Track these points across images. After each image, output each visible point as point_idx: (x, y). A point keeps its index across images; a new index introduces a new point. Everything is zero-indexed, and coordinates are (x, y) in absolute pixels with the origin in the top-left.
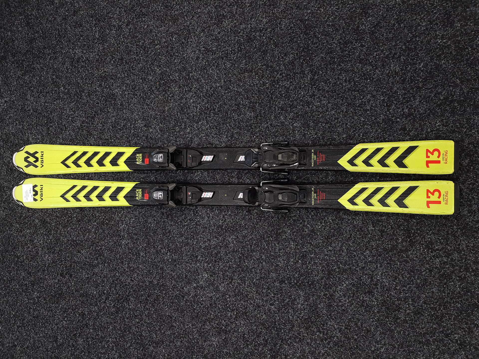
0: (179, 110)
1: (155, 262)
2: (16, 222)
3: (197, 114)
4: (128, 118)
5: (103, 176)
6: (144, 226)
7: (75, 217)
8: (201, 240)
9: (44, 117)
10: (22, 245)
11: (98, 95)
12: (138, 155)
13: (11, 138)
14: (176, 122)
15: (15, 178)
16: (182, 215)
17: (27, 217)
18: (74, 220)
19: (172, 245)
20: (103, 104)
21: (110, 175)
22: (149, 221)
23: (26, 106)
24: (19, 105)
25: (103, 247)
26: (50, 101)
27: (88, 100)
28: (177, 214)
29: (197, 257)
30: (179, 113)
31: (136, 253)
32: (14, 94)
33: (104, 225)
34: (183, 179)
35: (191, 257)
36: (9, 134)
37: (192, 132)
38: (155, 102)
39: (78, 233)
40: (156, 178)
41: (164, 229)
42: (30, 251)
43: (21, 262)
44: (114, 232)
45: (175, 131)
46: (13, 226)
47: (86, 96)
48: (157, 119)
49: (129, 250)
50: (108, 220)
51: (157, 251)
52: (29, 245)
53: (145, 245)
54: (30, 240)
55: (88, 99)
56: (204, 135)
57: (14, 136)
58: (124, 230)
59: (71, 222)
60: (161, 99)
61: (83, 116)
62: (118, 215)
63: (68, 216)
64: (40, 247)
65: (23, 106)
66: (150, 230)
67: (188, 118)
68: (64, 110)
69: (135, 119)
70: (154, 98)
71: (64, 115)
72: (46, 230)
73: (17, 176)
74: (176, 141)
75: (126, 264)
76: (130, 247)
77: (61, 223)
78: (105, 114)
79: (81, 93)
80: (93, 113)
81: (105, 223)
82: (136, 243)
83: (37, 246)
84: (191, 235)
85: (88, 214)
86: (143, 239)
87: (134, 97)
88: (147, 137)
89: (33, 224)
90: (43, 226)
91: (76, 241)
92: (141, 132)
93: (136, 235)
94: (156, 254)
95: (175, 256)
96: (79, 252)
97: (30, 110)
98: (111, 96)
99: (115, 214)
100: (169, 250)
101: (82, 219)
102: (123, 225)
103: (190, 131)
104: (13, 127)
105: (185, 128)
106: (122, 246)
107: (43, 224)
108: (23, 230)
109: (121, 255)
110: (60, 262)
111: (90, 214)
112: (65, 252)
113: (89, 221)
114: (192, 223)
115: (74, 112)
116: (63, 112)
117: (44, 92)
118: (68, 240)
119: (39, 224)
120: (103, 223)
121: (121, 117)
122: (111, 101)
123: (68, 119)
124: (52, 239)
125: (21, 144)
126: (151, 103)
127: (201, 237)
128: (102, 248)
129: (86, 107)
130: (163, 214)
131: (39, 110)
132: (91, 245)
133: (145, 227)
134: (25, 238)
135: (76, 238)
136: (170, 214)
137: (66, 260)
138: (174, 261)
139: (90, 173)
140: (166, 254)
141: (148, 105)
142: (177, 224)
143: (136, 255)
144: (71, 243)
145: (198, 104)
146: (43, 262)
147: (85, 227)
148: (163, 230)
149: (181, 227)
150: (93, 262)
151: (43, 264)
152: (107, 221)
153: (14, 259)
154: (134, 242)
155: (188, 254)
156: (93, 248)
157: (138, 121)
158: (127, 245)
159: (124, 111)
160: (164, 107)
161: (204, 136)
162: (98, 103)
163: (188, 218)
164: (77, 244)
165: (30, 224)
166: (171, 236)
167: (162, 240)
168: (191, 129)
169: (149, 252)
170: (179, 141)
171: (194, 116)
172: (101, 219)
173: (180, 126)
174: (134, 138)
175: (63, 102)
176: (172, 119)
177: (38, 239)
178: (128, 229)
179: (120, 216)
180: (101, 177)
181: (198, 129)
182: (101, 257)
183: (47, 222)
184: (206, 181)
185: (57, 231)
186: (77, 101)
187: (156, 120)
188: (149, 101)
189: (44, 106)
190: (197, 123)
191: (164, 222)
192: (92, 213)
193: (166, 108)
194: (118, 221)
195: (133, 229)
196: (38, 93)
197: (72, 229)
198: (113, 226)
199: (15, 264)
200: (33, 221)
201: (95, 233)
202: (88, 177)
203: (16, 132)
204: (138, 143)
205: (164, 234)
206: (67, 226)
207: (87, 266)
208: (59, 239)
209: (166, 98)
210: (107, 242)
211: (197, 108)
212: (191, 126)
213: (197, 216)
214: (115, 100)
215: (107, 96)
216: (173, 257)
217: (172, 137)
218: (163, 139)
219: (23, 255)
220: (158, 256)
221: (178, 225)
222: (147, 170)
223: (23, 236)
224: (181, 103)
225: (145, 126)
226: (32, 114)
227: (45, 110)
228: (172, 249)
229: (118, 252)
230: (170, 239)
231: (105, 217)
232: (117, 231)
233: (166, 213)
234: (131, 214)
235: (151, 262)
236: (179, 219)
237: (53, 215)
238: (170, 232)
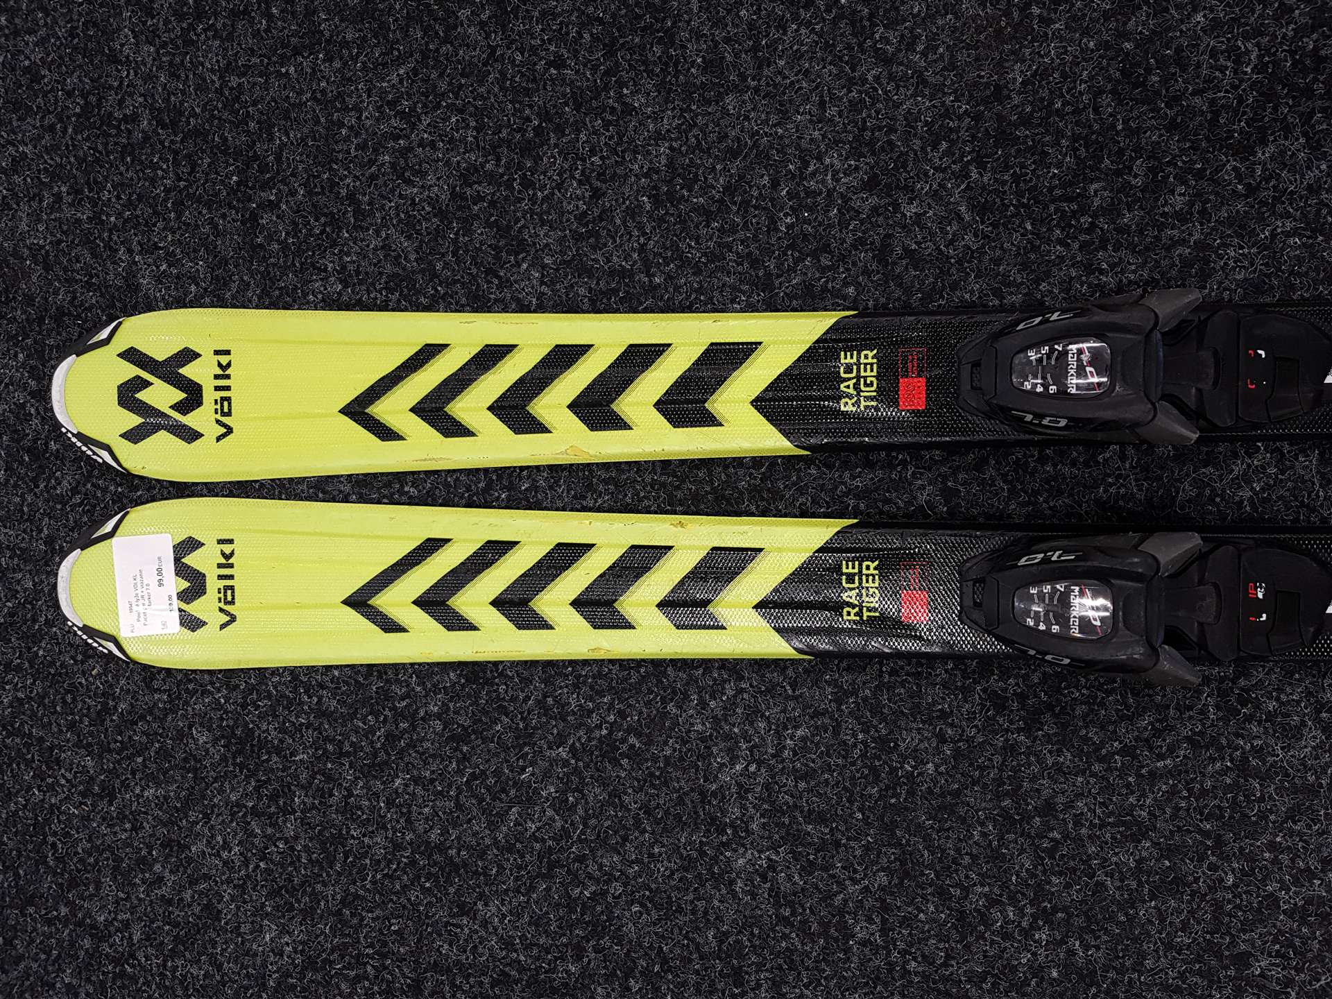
0: (1109, 79)
1: (946, 979)
2: (78, 744)
3: (1241, 101)
4: (756, 145)
5: (605, 482)
6: (872, 769)
7: (438, 716)
8: (1275, 861)
9: (225, 153)
10: (116, 868)
11: (555, 16)
12: (846, 359)
13: (27, 275)
14: (1083, 152)
15: (62, 500)
16: (1140, 714)
17: (143, 717)
18: (431, 736)
19: (1068, 886)
20: (595, 69)
21: (648, 479)
22: (908, 740)
23: (112, 97)
24: (69, 94)
25: (617, 888)
26: (255, 60)
27: (493, 50)
28: (1102, 704)
29: (1243, 960)
30: (1106, 99)
31: (825, 926)
32: (31, 32)
33: (616, 763)
34: (1141, 496)
35: (1199, 959)
36: (15, 254)
37: (1203, 212)
38: (933, 38)
39: (459, 806)
40: (948, 494)
41: (1007, 794)
42: (169, 902)
43: (116, 961)
44: (681, 801)
45: (1083, 210)
46: (58, 761)
47: (482, 25)
48: (952, 143)
49: (777, 905)
50: (638, 735)
51: (962, 915)
52: (157, 868)
53: (883, 878)
54: (167, 844)
55: (496, 39)
56: (1289, 225)
57: (47, 268)
58: (743, 791)
59: (412, 745)
60: (975, 18)
61: (463, 140)
62: (703, 704)
63: (394, 708)
64: (229, 881)
65: (93, 99)
66: (912, 793)
67: (1172, 126)
68: (346, 109)
69: (798, 147)
70: (928, 16)
71: (347, 139)
72: (257, 789)
73: (75, 490)
74: (1090, 268)
75: (759, 986)
76: (786, 887)
77: (347, 747)
78: (607, 124)
79: (447, 10)
80: (528, 119)
81: (624, 747)
82: (825, 869)
83: (207, 877)
84: (1207, 834)
85: (514, 699)
86: (867, 848)
87: (795, 18)
88: (883, 253)
89: (180, 755)
90: (242, 766)
91: (441, 848)
92: (843, 225)
93: (821, 819)
94: (956, 936)
95: (1086, 948)
96: (465, 910)
97: (134, 118)
98: (639, 17)
99: (686, 697)
100: (1047, 915)
101: (478, 727)
102: (733, 760)
103: (1191, 204)
104: (35, 217)
105: (1156, 186)
106: (732, 882)
107: (239, 752)
108: (117, 784)
109: (726, 934)
110: (349, 967)
111: (527, 698)
112: (378, 912)
113: (525, 737)
114: (1213, 760)
115: (410, 117)
116: (342, 125)
117: (216, 14)
118: (398, 847)
119: (216, 752)
120: (609, 750)
121: (714, 137)
122: (642, 47)
123: (372, 162)
124: (296, 838)
125: (90, 309)
126: (911, 47)
127: (1272, 846)
128: (604, 893)
129: (482, 90)
130: (999, 702)
131: (196, 116)
132: (543, 876)
133: (877, 779)
134: (134, 828)
135: (445, 832)
136: (1050, 707)
137: (384, 956)
138: (1082, 977)
139: (522, 468)
140: (1027, 934)
141: (887, 61)
142: (1097, 767)
143: (825, 933)
144: (413, 863)
145: (1246, 38)
146: (247, 960)
147: (497, 773)
148: (999, 797)
149: (1128, 785)
150: (554, 970)
151: (248, 976)
152: (632, 740)
153: (72, 945)
154: (811, 863)
155: (1181, 939)
156: (548, 889)
157: (819, 158)
158: (764, 878)
159: (730, 101)
160: (1000, 67)
161: (1294, 232)
162: (559, 63)
163: (1186, 732)
164: (454, 867)
165: (164, 754)
166: (1055, 835)
167: (996, 857)
168: (1199, 195)
169: (906, 921)
170: (1112, 266)
171: (1216, 114)
172: (599, 727)
173: (1118, 173)
174: (797, 261)
175: (337, 64)
176: (1060, 134)
177: (213, 836)
178: (767, 787)
179: (719, 713)
180: (590, 487)
181: (1251, 190)
182: (605, 942)
183: (263, 744)
184: (1313, 510)
185: (324, 794)
186: (425, 56)
187: (944, 145)
188: (891, 35)
189: (219, 91)
190: (1244, 151)
191: (1010, 749)
192: (537, 695)
193: (1017, 74)
194: (703, 740)
195: (802, 785)
196: (181, 17)
197: (416, 780)
198: (676, 768)
199: (78, 973)
200: (181, 736)
201: (560, 805)
202: (510, 488)
203: (59, 242)
204: (825, 289)
205: (1007, 822)
206: (386, 763)
207: (518, 988)
208: (340, 839)
209: (1016, 15)
210: (637, 861)
211: (1237, 62)
212: (1200, 175)
213: (1249, 719)
214: (669, 39)
215: (614, 16)
216: (1071, 953)
217: (1061, 242)
218: (997, 262)
219: (127, 925)
220: (967, 947)
221: (1109, 769)
222: (889, 447)
223: (122, 817)
224: (1125, 35)
225: (871, 184)
226: (146, 138)
227: (225, 115)
228: (1064, 909)
229: (706, 913)
230: (1051, 853)
231: (622, 715)
232: (695, 796)
233: (1022, 697)
234: (788, 698)
235: (926, 977)
236: (1115, 736)
237: (301, 703)
238: (1048, 808)
